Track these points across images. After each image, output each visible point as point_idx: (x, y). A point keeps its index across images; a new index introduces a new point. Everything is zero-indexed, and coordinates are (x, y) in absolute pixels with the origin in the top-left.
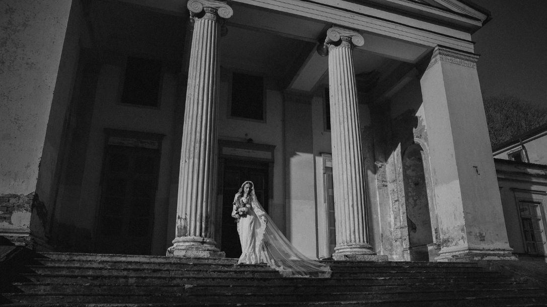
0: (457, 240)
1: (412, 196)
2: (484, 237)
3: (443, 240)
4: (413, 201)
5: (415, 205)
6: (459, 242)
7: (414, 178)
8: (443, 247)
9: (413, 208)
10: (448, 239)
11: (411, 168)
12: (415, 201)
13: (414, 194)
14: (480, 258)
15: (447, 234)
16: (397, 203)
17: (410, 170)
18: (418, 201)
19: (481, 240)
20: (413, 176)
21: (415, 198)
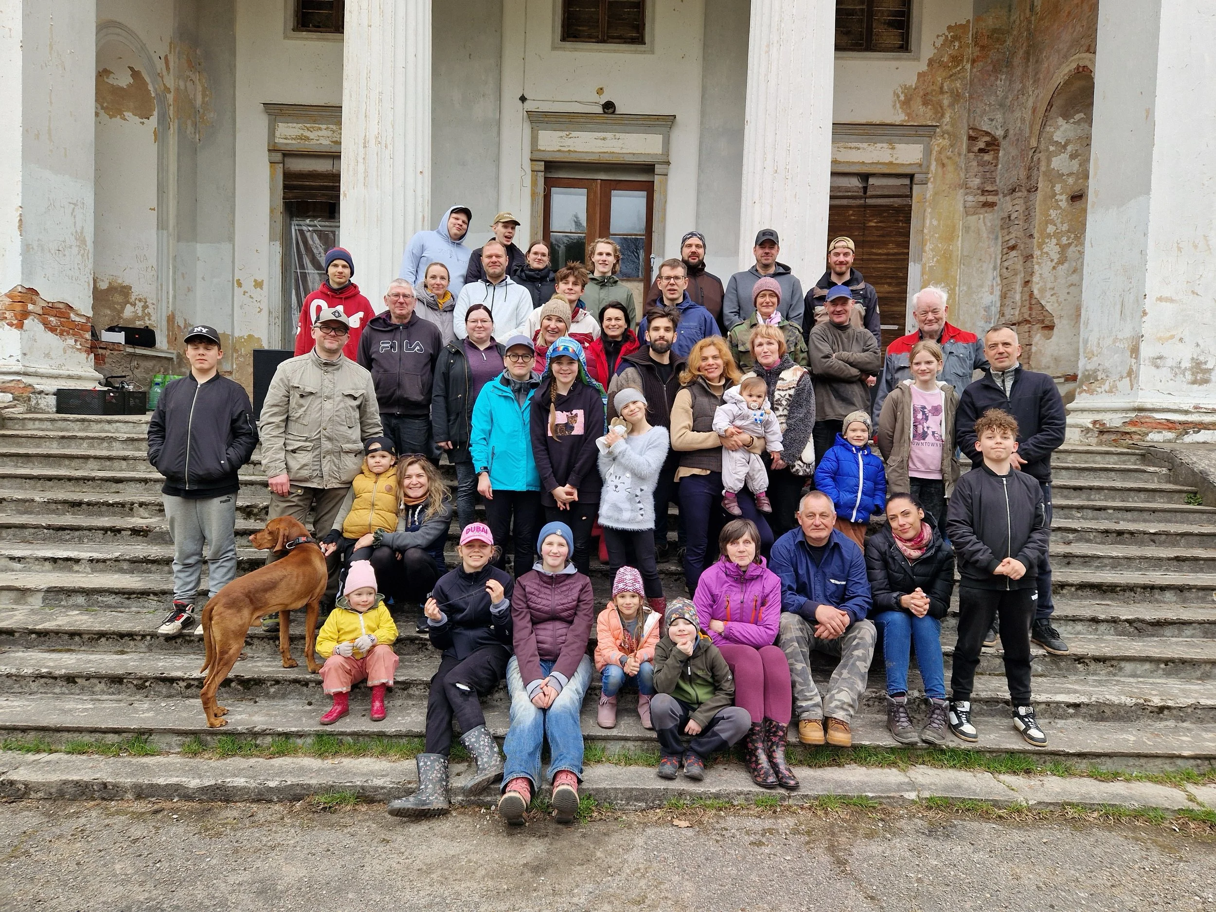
0: (1118, 377)
1: (1057, 235)
2: (1209, 371)
3: (1083, 373)
4: (1057, 248)
5: (1061, 262)
6: (1118, 383)
7: (1071, 181)
8: (1080, 393)
9: (1054, 268)
10: (1096, 371)
11: (1069, 148)
12: (1064, 248)
13: (1065, 227)
14: (1170, 435)
15: (1095, 359)
16: (1013, 253)
17: (1065, 156)
18: (1072, 248)
19: (1194, 382)
20: (1070, 174)
21: (1064, 240)
